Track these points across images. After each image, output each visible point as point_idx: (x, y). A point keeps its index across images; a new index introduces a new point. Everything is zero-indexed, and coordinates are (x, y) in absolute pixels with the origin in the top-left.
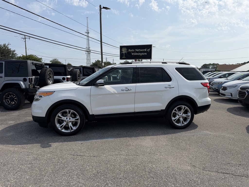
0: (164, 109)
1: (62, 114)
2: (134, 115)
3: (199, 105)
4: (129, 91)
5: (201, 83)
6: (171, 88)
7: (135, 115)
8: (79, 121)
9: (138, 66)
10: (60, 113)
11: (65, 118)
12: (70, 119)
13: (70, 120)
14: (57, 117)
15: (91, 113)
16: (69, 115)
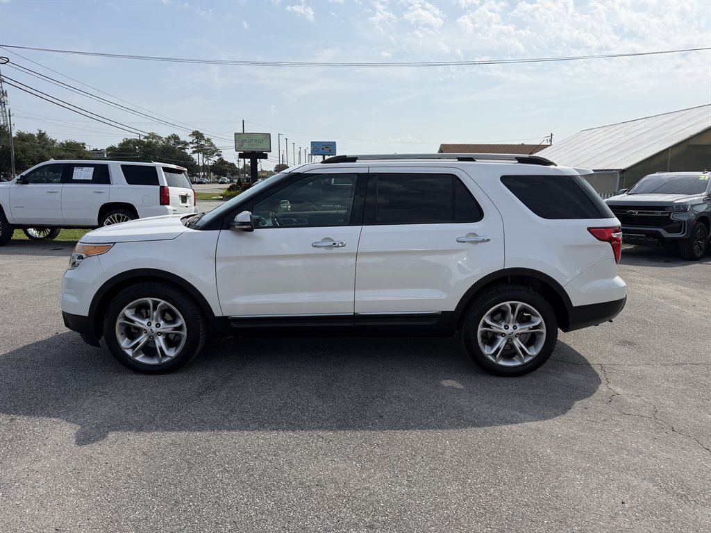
0: (453, 309)
1: (134, 310)
2: (352, 324)
3: (576, 302)
4: (335, 250)
5: (589, 229)
6: (477, 242)
7: (356, 324)
8: (184, 333)
9: (372, 171)
10: (129, 308)
11: (145, 322)
12: (158, 325)
13: (159, 330)
14: (120, 321)
15: (217, 313)
16: (155, 313)
